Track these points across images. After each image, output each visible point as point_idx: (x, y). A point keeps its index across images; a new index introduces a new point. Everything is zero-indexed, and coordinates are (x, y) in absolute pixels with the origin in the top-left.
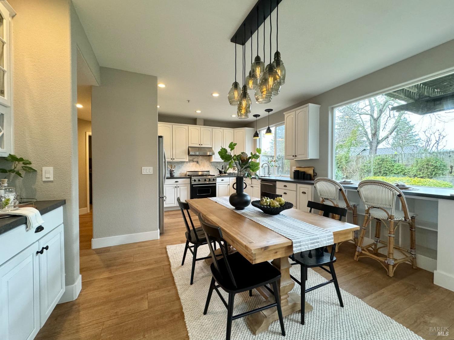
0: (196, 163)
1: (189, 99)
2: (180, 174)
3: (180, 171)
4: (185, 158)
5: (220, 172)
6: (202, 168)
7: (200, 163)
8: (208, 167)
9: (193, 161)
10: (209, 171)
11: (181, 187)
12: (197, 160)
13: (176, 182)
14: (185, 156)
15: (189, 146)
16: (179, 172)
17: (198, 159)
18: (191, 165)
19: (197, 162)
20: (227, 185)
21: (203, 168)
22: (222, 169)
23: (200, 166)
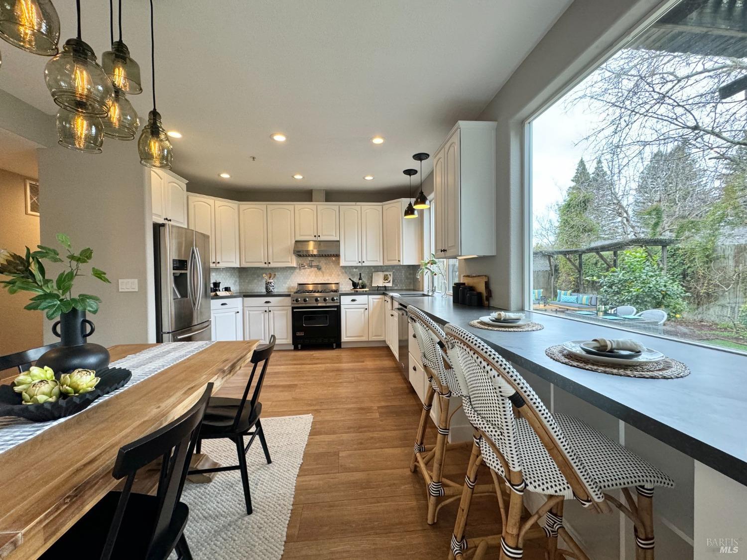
0: (316, 269)
1: (255, 156)
2: (288, 288)
3: (288, 283)
4: (290, 261)
5: (355, 285)
6: (326, 278)
7: (323, 269)
8: (339, 275)
9: (311, 266)
10: (338, 284)
11: (275, 312)
12: (318, 264)
13: (267, 302)
14: (290, 258)
15: (297, 239)
16: (287, 285)
17: (320, 262)
18: (307, 273)
19: (319, 268)
20: (363, 310)
21: (329, 278)
22: (360, 279)
23: (323, 272)
